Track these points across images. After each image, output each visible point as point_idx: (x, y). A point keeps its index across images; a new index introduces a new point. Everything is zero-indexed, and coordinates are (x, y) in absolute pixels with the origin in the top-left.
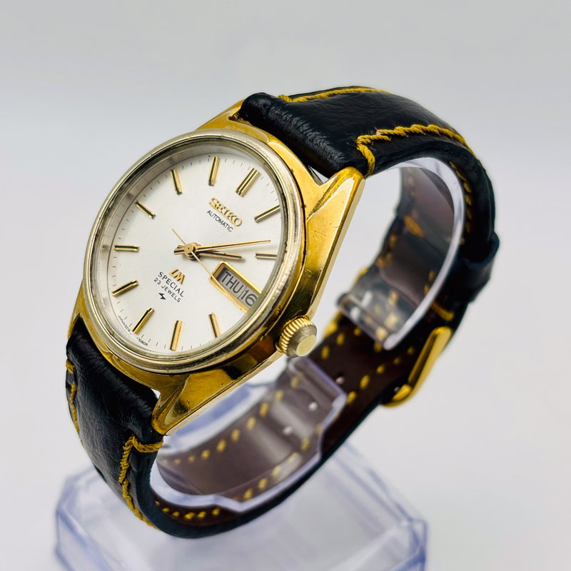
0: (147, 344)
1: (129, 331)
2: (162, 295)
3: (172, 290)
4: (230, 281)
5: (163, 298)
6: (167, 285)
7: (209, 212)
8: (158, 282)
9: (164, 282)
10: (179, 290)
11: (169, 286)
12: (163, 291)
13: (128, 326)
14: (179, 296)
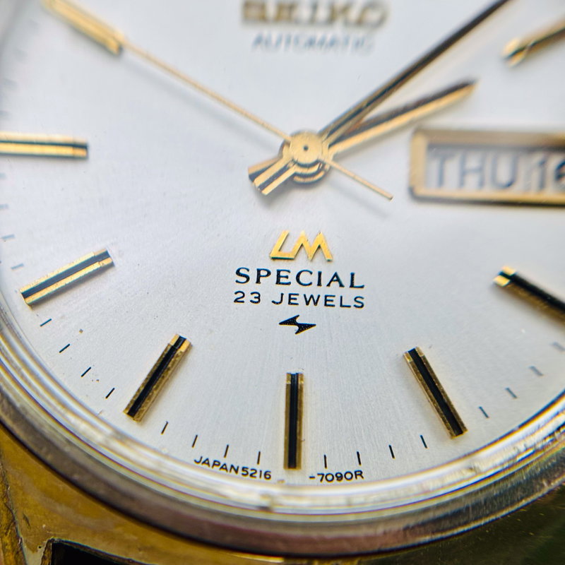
0: (359, 474)
1: (267, 475)
2: (292, 321)
3: (314, 290)
4: (463, 173)
5: (303, 327)
6: (286, 290)
7: (259, 41)
8: (248, 297)
9: (269, 288)
10: (336, 278)
11: (295, 288)
12: (287, 312)
13: (251, 464)
14: (349, 295)
